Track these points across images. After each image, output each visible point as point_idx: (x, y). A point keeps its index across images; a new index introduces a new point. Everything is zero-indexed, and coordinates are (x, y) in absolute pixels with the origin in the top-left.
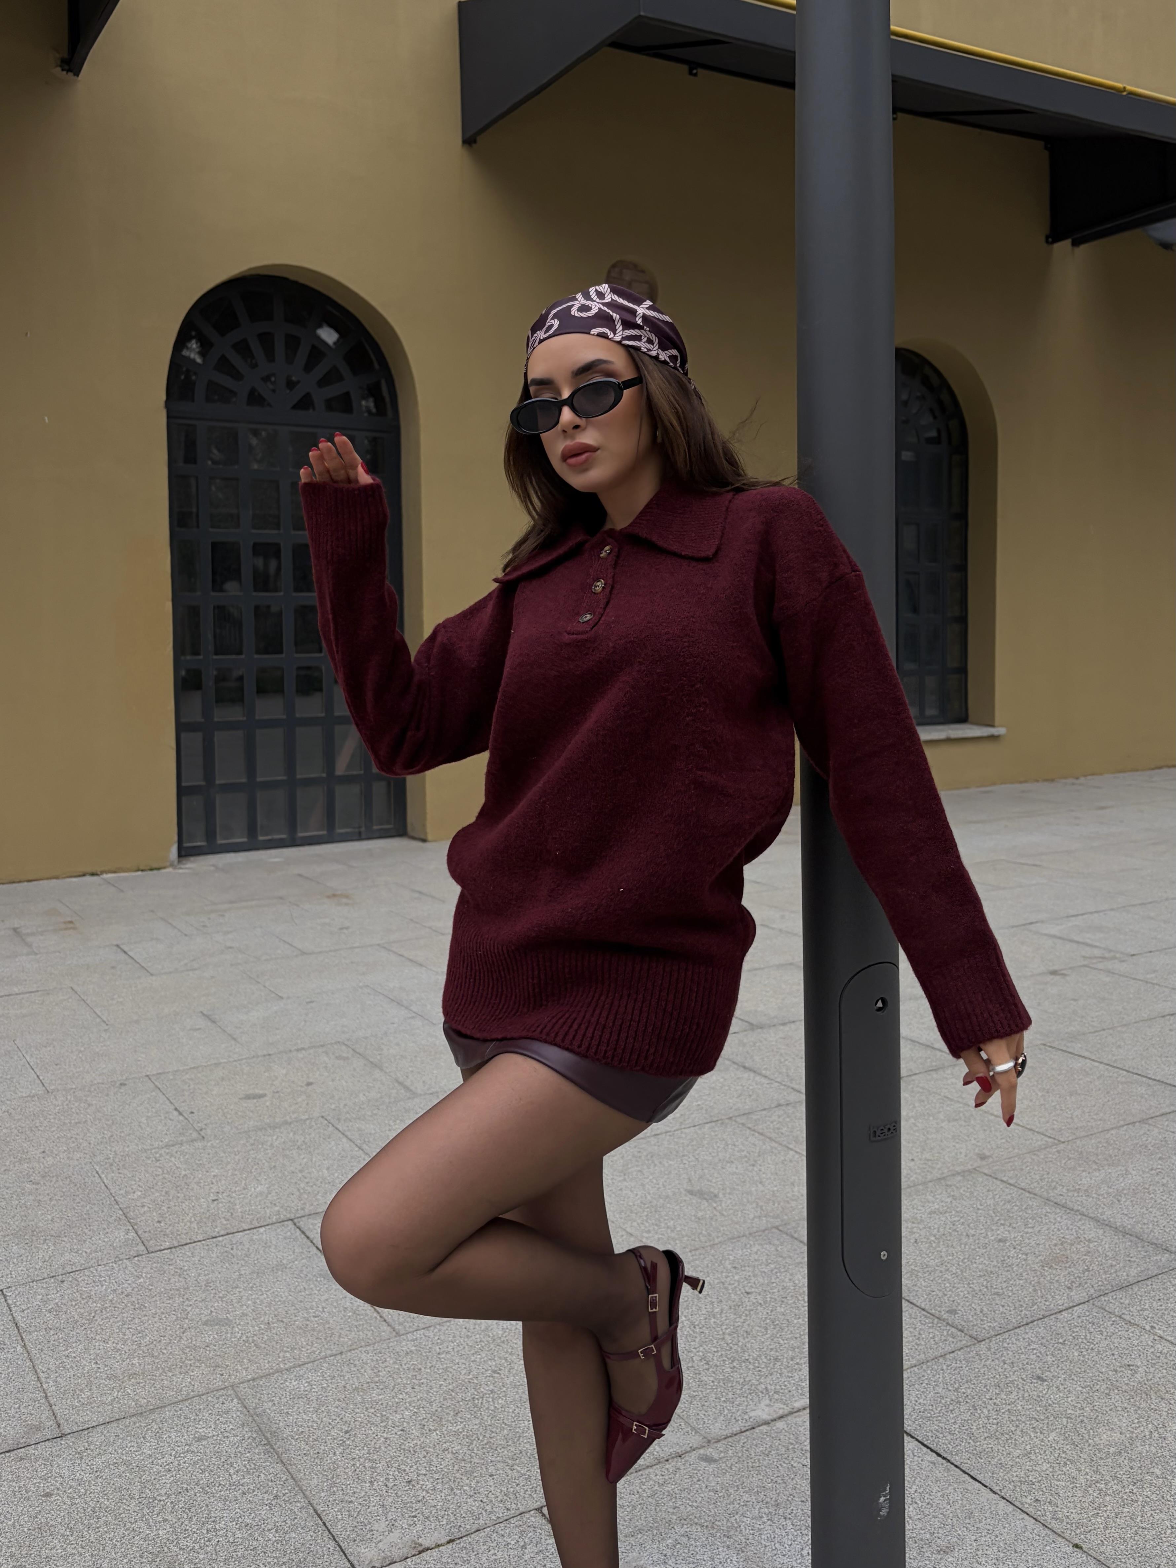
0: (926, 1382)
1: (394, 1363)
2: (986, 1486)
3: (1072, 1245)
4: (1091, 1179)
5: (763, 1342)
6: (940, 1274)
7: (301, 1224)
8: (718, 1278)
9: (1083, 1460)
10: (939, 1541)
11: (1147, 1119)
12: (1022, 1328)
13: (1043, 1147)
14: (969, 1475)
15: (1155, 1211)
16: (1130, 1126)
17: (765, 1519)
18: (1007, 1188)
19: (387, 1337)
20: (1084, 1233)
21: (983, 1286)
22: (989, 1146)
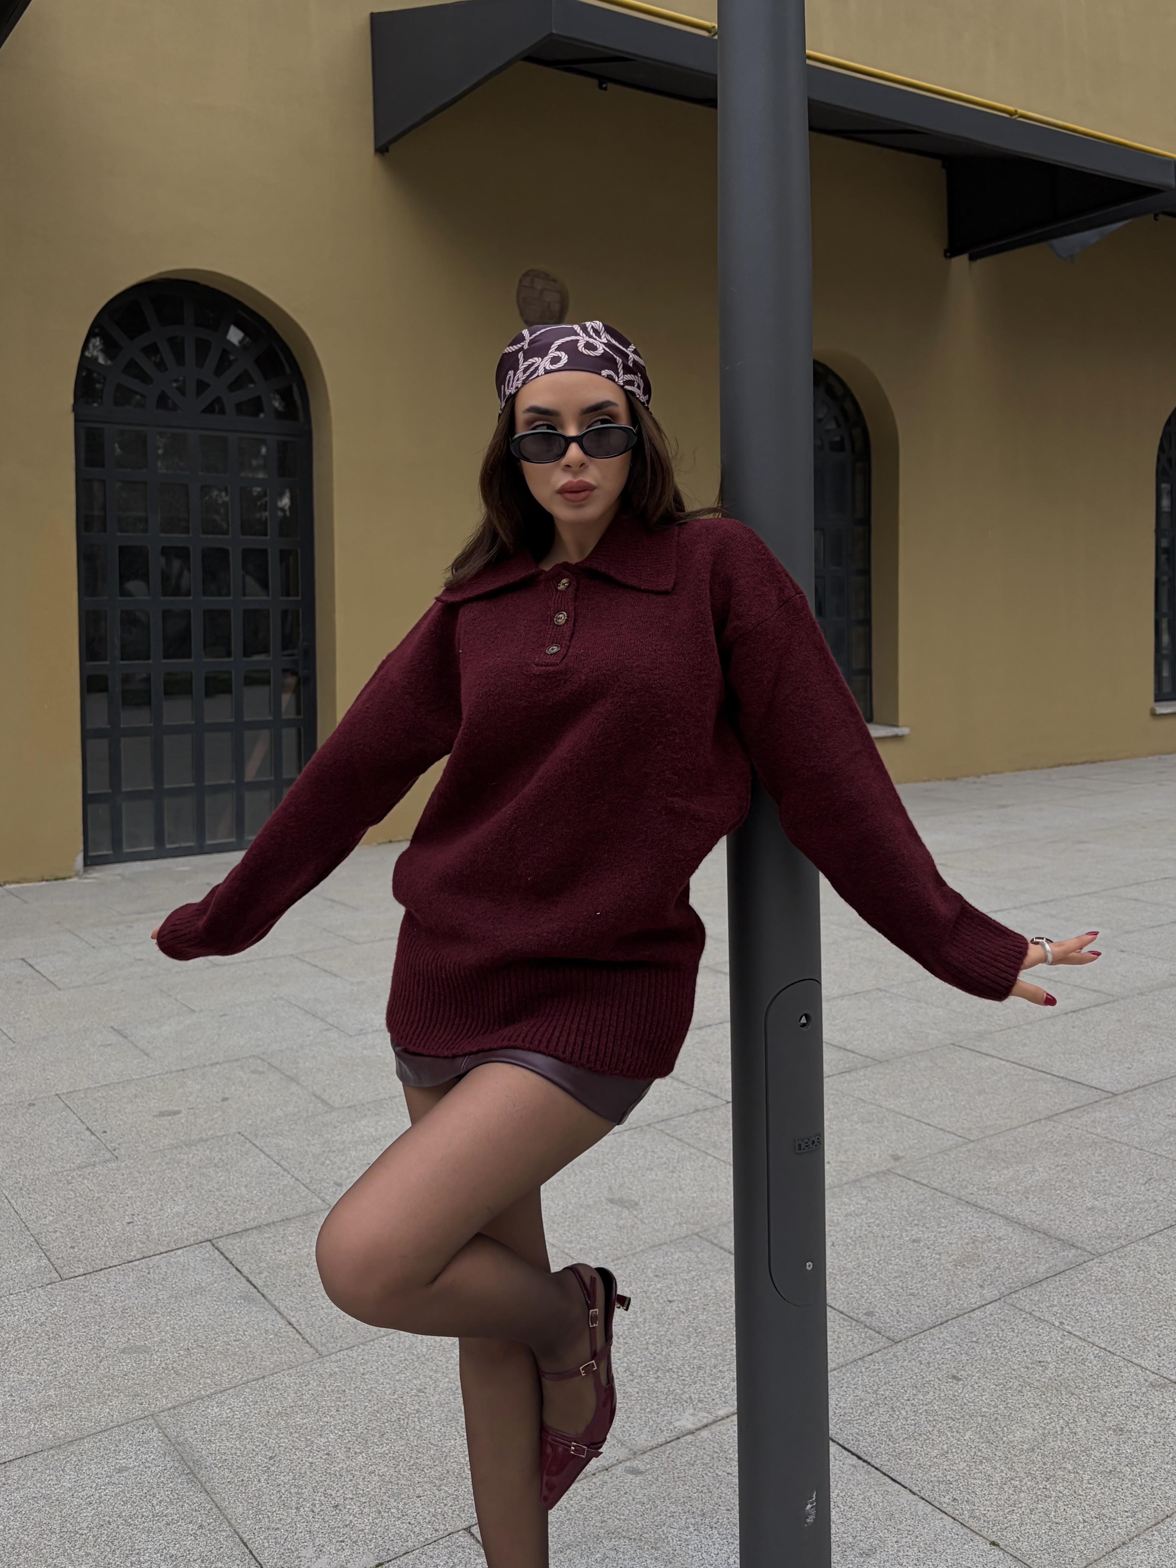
0: (846, 1385)
1: (318, 1385)
2: (906, 1488)
3: (983, 1243)
4: (1000, 1177)
5: (686, 1351)
6: (857, 1277)
7: (220, 1244)
8: (641, 1288)
9: (998, 1458)
10: (861, 1544)
11: (1052, 1116)
12: (937, 1328)
13: (954, 1146)
14: (889, 1477)
15: (1061, 1207)
16: (1036, 1123)
17: (692, 1529)
18: (920, 1188)
19: (310, 1359)
20: (995, 1231)
21: (898, 1286)
22: (902, 1147)
